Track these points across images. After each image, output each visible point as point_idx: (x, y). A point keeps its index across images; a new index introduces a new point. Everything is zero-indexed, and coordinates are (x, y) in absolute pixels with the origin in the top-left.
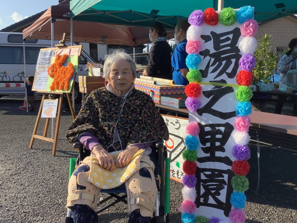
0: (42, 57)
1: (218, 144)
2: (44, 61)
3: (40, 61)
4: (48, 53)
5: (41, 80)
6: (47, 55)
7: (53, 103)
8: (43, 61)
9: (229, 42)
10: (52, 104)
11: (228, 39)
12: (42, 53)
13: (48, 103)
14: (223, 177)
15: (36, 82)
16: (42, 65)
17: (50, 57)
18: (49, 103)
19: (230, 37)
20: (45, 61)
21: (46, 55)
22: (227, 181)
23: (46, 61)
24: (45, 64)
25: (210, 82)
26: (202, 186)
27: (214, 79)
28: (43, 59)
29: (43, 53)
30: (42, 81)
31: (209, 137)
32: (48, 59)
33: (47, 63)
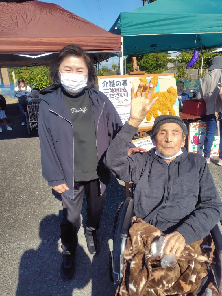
0: (108, 87)
2: (116, 93)
4: (119, 82)
6: (117, 85)
7: (147, 141)
8: (112, 93)
12: (105, 81)
13: (139, 143)
17: (125, 87)
18: (141, 143)
21: (115, 85)
23: (120, 93)
28: (113, 90)
29: (108, 82)
32: (122, 90)
33: (123, 95)
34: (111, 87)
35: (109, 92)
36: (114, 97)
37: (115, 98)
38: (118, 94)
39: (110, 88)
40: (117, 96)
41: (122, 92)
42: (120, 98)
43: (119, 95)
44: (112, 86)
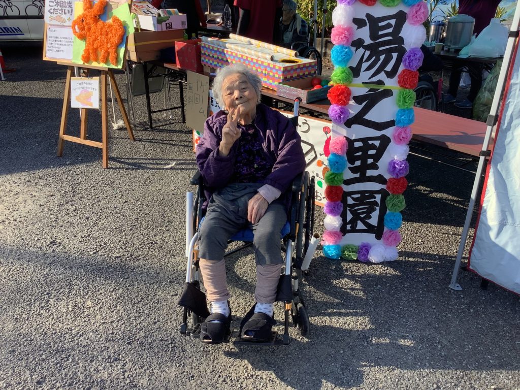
1: (370, 161)
5: (60, 43)
8: (56, 8)
9: (390, 30)
10: (88, 86)
11: (389, 26)
13: (80, 84)
14: (375, 198)
15: (50, 45)
16: (55, 15)
17: (70, 1)
18: (82, 83)
19: (391, 23)
20: (60, 7)
22: (379, 202)
24: (63, 13)
25: (363, 83)
26: (348, 212)
27: (369, 79)
28: (57, 4)
30: (62, 45)
31: (360, 153)
32: (67, 5)
33: (67, 11)
35: (53, 6)
36: (57, 14)
37: (59, 14)
38: (62, 10)
40: (60, 12)
41: (66, 7)
42: (64, 16)
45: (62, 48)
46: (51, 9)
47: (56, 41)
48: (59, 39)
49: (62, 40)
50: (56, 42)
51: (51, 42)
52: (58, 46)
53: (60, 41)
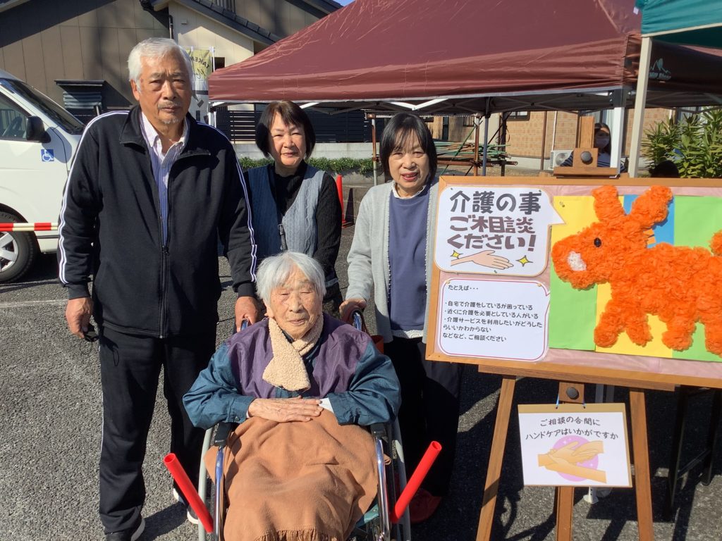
0: (469, 211)
2: (492, 235)
3: (452, 228)
4: (509, 200)
5: (486, 318)
6: (501, 208)
7: (587, 421)
8: (476, 232)
10: (584, 427)
12: (460, 193)
13: (552, 422)
15: (452, 324)
16: (472, 251)
17: (529, 217)
18: (562, 421)
20: (492, 230)
21: (494, 208)
23: (506, 235)
24: (503, 245)
28: (481, 223)
29: (472, 197)
30: (496, 322)
32: (516, 227)
33: (514, 241)
34: (478, 214)
35: (466, 229)
36: (481, 247)
37: (485, 248)
38: (498, 238)
39: (474, 216)
40: (493, 242)
41: (514, 231)
42: (503, 252)
43: (499, 242)
44: (480, 211)
45: (495, 330)
46: (458, 236)
47: (471, 312)
48: (486, 309)
49: (495, 309)
50: (474, 316)
51: (453, 315)
52: (481, 325)
53: (488, 313)
